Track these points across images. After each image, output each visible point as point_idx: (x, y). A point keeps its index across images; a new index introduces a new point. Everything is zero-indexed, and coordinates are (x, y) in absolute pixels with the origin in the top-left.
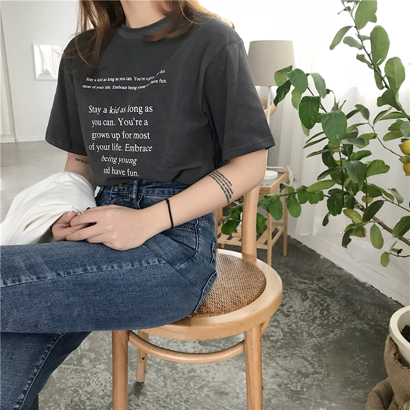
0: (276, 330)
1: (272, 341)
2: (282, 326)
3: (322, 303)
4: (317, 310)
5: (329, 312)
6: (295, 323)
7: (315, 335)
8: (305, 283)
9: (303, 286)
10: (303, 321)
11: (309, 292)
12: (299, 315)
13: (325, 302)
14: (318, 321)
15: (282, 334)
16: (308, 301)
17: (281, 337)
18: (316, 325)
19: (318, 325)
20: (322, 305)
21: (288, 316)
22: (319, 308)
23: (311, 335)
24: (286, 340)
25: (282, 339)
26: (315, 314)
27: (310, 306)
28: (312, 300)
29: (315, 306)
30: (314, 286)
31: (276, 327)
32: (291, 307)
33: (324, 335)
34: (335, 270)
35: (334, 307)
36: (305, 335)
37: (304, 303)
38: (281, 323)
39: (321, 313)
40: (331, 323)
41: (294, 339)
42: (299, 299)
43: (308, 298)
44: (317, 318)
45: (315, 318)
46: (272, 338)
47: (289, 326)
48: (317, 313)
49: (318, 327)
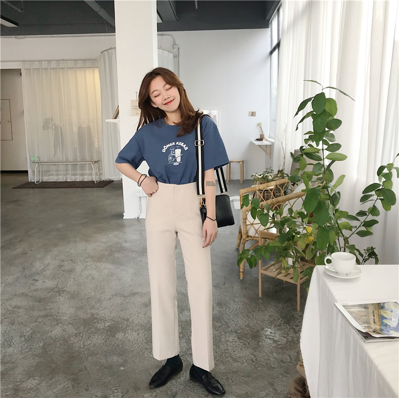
0: (284, 339)
1: (278, 344)
31: (284, 337)
38: (290, 335)
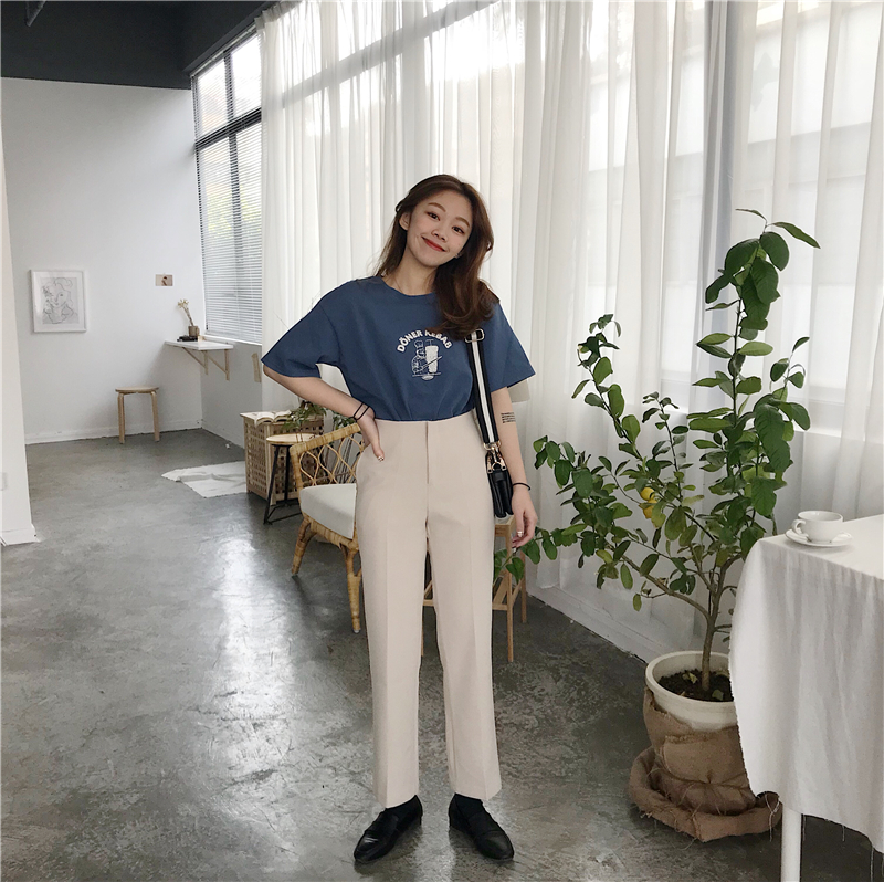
0: (530, 717)
1: (527, 730)
2: (535, 713)
3: (578, 681)
4: (574, 690)
5: (587, 692)
6: (549, 707)
8: (556, 658)
9: (553, 662)
10: (559, 704)
11: (561, 670)
12: (553, 698)
13: (582, 680)
14: (576, 704)
15: (537, 721)
16: (562, 681)
17: (536, 725)
18: (574, 708)
19: (577, 708)
20: (578, 684)
21: (541, 700)
22: (575, 688)
23: (570, 720)
24: (543, 727)
25: (538, 727)
26: (571, 696)
27: (565, 687)
28: (566, 679)
29: (570, 686)
30: (567, 662)
32: (543, 690)
34: (590, 638)
36: (564, 720)
37: (558, 683)
38: (534, 708)
39: (579, 693)
41: (551, 725)
42: (551, 679)
43: (561, 677)
44: (575, 700)
45: (572, 700)
46: (526, 727)
47: (543, 711)
48: (574, 694)
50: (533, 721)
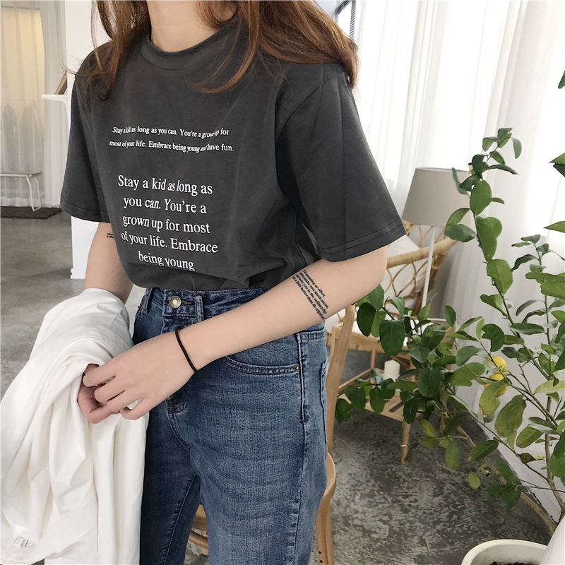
0: (383, 526)
1: (372, 539)
2: (392, 523)
3: (457, 503)
4: (447, 511)
5: (459, 518)
6: (411, 522)
7: (427, 543)
8: (449, 473)
9: (444, 476)
10: (422, 522)
11: (447, 486)
12: (420, 513)
13: (462, 503)
14: (439, 527)
15: (387, 533)
16: (441, 497)
17: (385, 537)
18: (435, 530)
19: (438, 531)
20: (455, 506)
21: (406, 511)
22: (450, 509)
23: (422, 542)
24: (389, 541)
25: (384, 540)
26: (440, 517)
27: (440, 505)
28: (446, 497)
29: (445, 506)
30: (457, 479)
32: (416, 501)
33: (438, 545)
35: (470, 512)
36: (416, 540)
37: (435, 499)
39: (450, 516)
40: (455, 532)
41: (400, 542)
42: (431, 493)
43: (442, 493)
44: (441, 522)
45: (438, 522)
46: (373, 535)
47: (401, 524)
48: (444, 516)
49: (437, 534)
50: (384, 531)
